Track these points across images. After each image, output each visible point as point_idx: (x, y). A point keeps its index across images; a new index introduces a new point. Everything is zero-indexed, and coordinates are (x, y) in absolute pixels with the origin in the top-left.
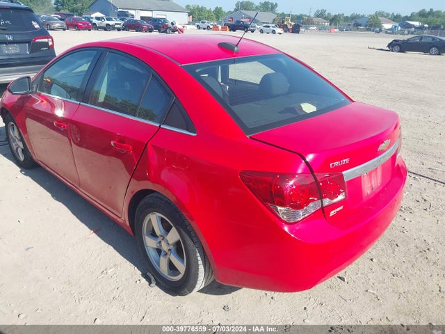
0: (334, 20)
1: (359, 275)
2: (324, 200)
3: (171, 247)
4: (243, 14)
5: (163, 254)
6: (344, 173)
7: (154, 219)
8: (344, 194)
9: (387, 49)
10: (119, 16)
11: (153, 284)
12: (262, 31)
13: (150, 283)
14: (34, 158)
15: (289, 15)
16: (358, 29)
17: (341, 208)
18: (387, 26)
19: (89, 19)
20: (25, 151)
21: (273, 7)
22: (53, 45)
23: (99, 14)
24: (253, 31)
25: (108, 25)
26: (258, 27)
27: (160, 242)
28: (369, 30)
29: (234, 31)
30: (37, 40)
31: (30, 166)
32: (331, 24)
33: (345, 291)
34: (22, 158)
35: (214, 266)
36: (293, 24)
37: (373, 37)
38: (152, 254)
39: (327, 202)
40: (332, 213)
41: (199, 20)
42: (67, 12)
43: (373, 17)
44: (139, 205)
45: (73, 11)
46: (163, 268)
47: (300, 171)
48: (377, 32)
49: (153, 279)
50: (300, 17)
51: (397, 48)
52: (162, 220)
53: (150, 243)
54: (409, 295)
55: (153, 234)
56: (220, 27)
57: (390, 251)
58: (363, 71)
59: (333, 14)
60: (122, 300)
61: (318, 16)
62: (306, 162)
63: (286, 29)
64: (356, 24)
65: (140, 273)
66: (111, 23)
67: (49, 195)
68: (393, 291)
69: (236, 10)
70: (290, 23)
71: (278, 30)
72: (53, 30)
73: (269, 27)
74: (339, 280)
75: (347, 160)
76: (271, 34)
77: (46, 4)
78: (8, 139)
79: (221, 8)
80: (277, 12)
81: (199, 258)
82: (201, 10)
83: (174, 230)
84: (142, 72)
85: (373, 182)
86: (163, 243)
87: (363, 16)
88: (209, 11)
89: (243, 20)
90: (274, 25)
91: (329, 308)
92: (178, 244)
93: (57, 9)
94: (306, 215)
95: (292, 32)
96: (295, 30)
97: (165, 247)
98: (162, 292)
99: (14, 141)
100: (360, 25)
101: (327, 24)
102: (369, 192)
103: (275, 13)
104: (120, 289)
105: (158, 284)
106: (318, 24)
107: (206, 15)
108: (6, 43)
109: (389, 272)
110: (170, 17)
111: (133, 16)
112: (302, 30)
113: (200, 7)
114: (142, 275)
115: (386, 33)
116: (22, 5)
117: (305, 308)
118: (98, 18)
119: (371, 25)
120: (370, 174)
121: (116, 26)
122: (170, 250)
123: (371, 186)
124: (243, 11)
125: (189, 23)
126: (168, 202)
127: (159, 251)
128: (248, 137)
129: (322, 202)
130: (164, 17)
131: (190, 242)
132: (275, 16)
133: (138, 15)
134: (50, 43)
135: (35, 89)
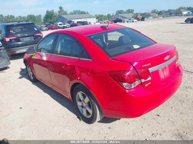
0: (160, 13)
1: (166, 114)
2: (142, 80)
3: (87, 104)
4: (119, 15)
5: (84, 107)
6: (149, 69)
7: (80, 94)
8: (150, 77)
9: (185, 22)
10: (68, 22)
11: (81, 120)
12: (128, 22)
13: (80, 120)
14: (36, 77)
15: (139, 14)
16: (171, 16)
17: (150, 83)
18: (185, 13)
19: (56, 25)
20: (33, 75)
21: (132, 11)
22: (42, 36)
23: (60, 23)
24: (124, 22)
25: (64, 26)
26: (126, 20)
27: (83, 103)
28: (176, 15)
29: (116, 23)
30: (36, 35)
31: (36, 81)
32: (159, 15)
33: (160, 120)
34: (32, 78)
35: (102, 110)
36: (141, 17)
37: (178, 18)
38: (80, 108)
39: (143, 81)
40: (146, 85)
41: (101, 20)
42: (48, 23)
43: (178, 10)
44: (74, 89)
45: (51, 23)
46: (85, 114)
47: (131, 69)
48: (180, 16)
49: (81, 118)
50: (144, 14)
51: (189, 22)
52: (83, 94)
53: (79, 104)
54: (188, 121)
55: (80, 101)
56: (110, 22)
57: (180, 104)
58: (172, 33)
59: (159, 11)
60: (70, 126)
61: (153, 12)
62: (133, 66)
63: (138, 19)
64: (170, 13)
65: (76, 116)
66: (65, 25)
67: (42, 91)
68: (181, 119)
69: (116, 14)
70: (140, 17)
71: (135, 20)
72: (43, 31)
73: (131, 19)
74: (157, 116)
75: (149, 64)
76: (132, 22)
77: (40, 21)
78: (27, 72)
79: (110, 14)
80: (134, 13)
81: (97, 107)
82: (102, 16)
83: (87, 98)
84: (72, 40)
85: (165, 73)
86: (84, 103)
87: (173, 10)
88: (105, 16)
89: (119, 18)
90: (133, 19)
91: (152, 126)
92: (89, 103)
93: (44, 23)
94: (135, 86)
95: (141, 21)
96: (143, 19)
97: (84, 105)
98: (85, 123)
99: (29, 72)
100: (172, 14)
101: (157, 15)
102: (163, 77)
103: (133, 14)
104: (69, 122)
105: (83, 120)
106: (153, 16)
107: (104, 18)
108: (25, 37)
109: (179, 112)
110: (89, 20)
111: (74, 22)
112: (145, 19)
113: (101, 15)
114: (77, 117)
115: (185, 16)
116: (31, 22)
117: (142, 127)
118: (60, 24)
119: (177, 13)
120: (163, 70)
121: (67, 26)
122: (86, 106)
123: (164, 75)
124: (120, 14)
125: (97, 22)
126: (84, 87)
127: (83, 107)
128: (111, 59)
129: (141, 81)
130: (86, 21)
131: (93, 101)
132: (133, 15)
133: (76, 21)
134: (41, 35)
135: (35, 51)
